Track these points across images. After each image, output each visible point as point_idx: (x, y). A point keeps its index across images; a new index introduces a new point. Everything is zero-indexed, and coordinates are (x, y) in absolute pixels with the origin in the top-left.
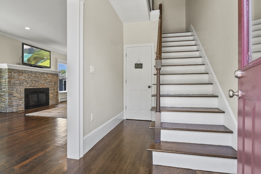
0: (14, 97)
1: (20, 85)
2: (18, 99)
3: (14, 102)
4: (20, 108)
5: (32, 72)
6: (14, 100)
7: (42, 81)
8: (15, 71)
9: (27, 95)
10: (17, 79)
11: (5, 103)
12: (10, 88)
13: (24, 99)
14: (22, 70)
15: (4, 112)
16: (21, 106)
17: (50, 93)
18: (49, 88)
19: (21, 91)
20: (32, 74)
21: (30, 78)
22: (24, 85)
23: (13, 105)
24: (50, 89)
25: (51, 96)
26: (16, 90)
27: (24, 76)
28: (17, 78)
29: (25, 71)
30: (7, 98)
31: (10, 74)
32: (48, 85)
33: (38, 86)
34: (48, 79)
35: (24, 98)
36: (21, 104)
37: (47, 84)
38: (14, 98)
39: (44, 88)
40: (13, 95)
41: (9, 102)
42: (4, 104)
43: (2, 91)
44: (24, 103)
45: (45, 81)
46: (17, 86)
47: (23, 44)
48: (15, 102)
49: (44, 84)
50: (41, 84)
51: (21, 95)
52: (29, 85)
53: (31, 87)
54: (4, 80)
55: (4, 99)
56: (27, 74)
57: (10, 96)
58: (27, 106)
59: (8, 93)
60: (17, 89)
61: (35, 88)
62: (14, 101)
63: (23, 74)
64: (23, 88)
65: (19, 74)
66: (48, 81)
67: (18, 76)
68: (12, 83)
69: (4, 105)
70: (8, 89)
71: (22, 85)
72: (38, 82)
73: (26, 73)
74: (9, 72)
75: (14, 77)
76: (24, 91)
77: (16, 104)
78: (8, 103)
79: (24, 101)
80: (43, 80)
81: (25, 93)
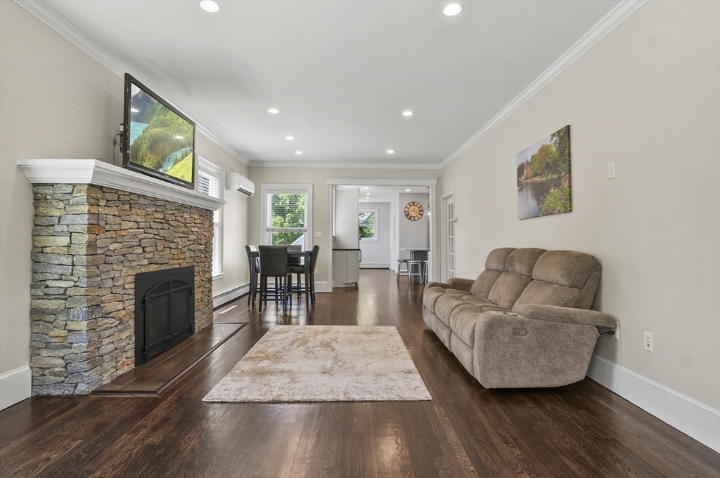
0: (106, 316)
1: (122, 258)
2: (116, 326)
3: (105, 341)
4: (123, 365)
5: (158, 203)
6: (105, 330)
7: (179, 240)
8: (109, 196)
9: (144, 301)
10: (113, 234)
11: (70, 351)
12: (93, 277)
13: (132, 322)
14: (131, 194)
15: (58, 397)
16: (124, 355)
17: (195, 286)
18: (193, 267)
19: (127, 286)
20: (156, 211)
21: (150, 228)
22: (134, 257)
23: (102, 356)
24: (196, 269)
25: (198, 296)
26: (109, 283)
27: (134, 217)
28: (116, 227)
29: (139, 196)
30: (83, 325)
31: (94, 210)
32: (192, 254)
33: (172, 262)
34: (193, 229)
35: (133, 316)
36: (124, 343)
37: (189, 250)
38: (106, 321)
39: (182, 266)
40: (102, 308)
41: (90, 343)
42: (63, 352)
43: (50, 291)
44: (134, 338)
45: (185, 239)
46: (115, 267)
47: (129, 80)
48: (107, 340)
49: (184, 250)
50: (175, 252)
51: (127, 303)
52: (148, 256)
53: (153, 268)
54: (65, 240)
55: (63, 333)
56: (144, 212)
57: (92, 312)
58: (144, 349)
59: (87, 301)
60: (113, 279)
61: (163, 268)
62: (107, 333)
63: (133, 210)
64: (131, 272)
65: (122, 213)
66: (192, 237)
67: (118, 220)
68: (99, 251)
69: (60, 362)
70: (85, 280)
71: (130, 257)
72: (171, 245)
73: (140, 206)
74: (92, 201)
75: (107, 224)
76: (132, 286)
77: (111, 347)
78: (88, 346)
79: (133, 330)
80: (182, 235)
81: (135, 291)
